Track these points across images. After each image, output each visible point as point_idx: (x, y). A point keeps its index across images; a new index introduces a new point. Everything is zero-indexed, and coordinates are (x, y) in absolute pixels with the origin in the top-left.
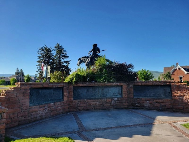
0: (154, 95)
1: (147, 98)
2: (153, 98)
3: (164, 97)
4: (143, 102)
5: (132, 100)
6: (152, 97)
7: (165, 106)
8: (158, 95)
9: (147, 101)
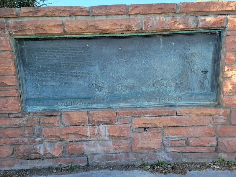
0: (132, 87)
1: (95, 106)
2: (126, 104)
3: (180, 97)
4: (76, 134)
5: (13, 127)
6: (125, 100)
7: (187, 141)
8: (150, 89)
9: (99, 123)
